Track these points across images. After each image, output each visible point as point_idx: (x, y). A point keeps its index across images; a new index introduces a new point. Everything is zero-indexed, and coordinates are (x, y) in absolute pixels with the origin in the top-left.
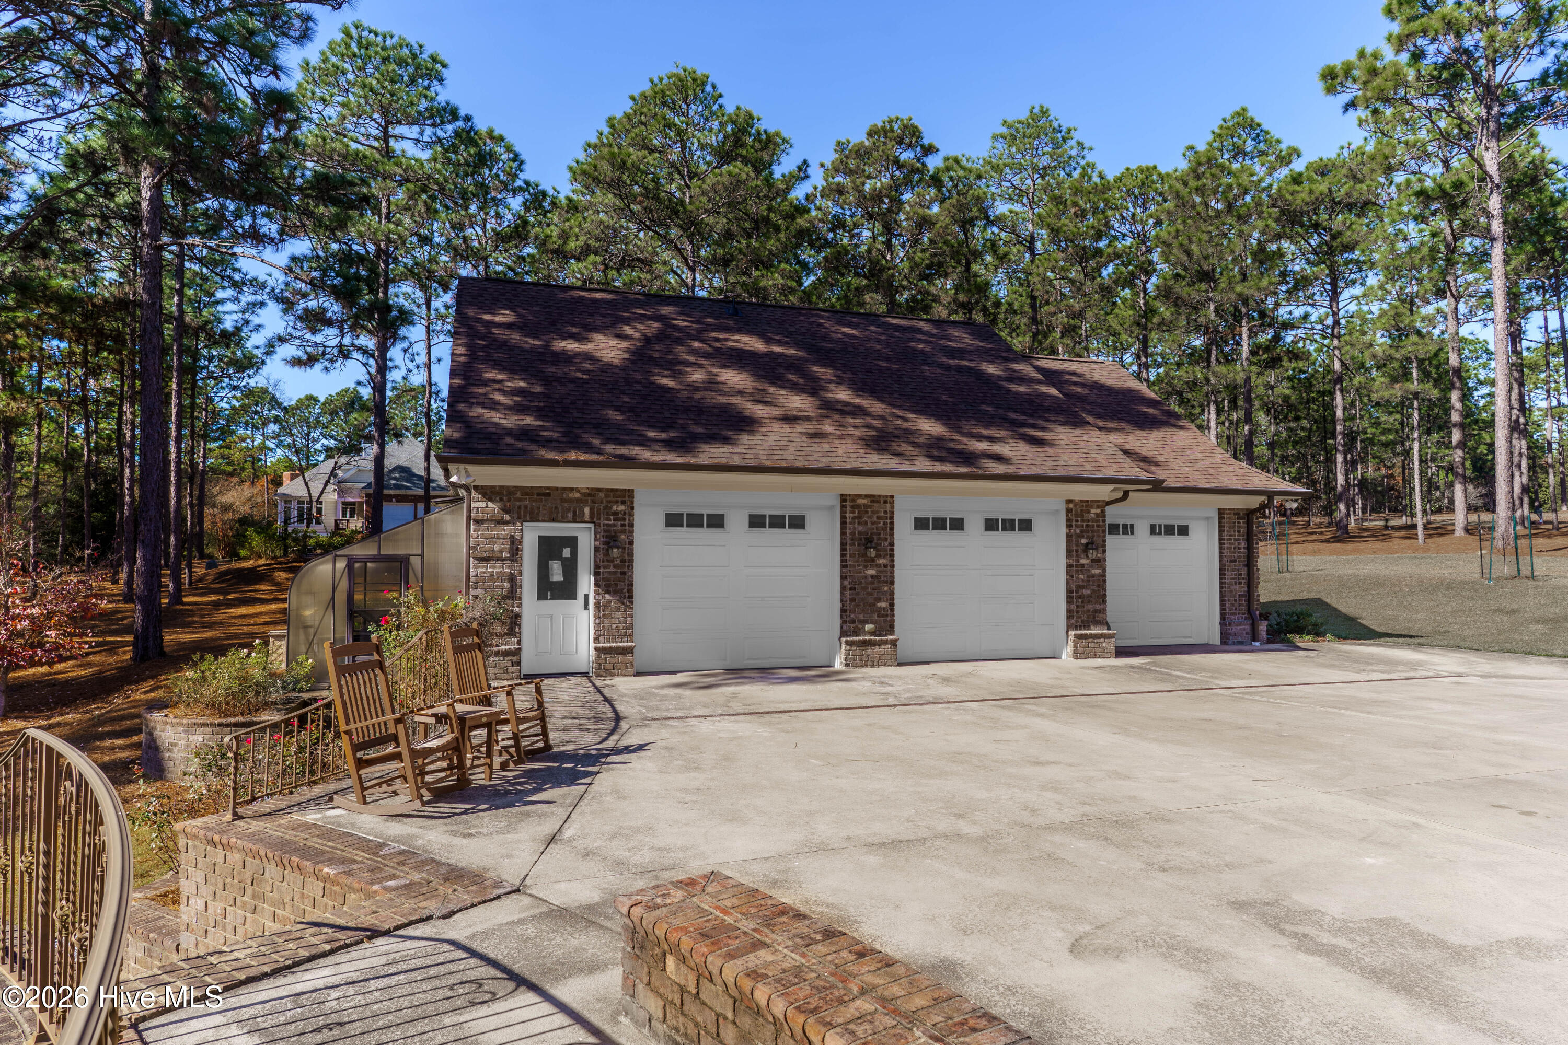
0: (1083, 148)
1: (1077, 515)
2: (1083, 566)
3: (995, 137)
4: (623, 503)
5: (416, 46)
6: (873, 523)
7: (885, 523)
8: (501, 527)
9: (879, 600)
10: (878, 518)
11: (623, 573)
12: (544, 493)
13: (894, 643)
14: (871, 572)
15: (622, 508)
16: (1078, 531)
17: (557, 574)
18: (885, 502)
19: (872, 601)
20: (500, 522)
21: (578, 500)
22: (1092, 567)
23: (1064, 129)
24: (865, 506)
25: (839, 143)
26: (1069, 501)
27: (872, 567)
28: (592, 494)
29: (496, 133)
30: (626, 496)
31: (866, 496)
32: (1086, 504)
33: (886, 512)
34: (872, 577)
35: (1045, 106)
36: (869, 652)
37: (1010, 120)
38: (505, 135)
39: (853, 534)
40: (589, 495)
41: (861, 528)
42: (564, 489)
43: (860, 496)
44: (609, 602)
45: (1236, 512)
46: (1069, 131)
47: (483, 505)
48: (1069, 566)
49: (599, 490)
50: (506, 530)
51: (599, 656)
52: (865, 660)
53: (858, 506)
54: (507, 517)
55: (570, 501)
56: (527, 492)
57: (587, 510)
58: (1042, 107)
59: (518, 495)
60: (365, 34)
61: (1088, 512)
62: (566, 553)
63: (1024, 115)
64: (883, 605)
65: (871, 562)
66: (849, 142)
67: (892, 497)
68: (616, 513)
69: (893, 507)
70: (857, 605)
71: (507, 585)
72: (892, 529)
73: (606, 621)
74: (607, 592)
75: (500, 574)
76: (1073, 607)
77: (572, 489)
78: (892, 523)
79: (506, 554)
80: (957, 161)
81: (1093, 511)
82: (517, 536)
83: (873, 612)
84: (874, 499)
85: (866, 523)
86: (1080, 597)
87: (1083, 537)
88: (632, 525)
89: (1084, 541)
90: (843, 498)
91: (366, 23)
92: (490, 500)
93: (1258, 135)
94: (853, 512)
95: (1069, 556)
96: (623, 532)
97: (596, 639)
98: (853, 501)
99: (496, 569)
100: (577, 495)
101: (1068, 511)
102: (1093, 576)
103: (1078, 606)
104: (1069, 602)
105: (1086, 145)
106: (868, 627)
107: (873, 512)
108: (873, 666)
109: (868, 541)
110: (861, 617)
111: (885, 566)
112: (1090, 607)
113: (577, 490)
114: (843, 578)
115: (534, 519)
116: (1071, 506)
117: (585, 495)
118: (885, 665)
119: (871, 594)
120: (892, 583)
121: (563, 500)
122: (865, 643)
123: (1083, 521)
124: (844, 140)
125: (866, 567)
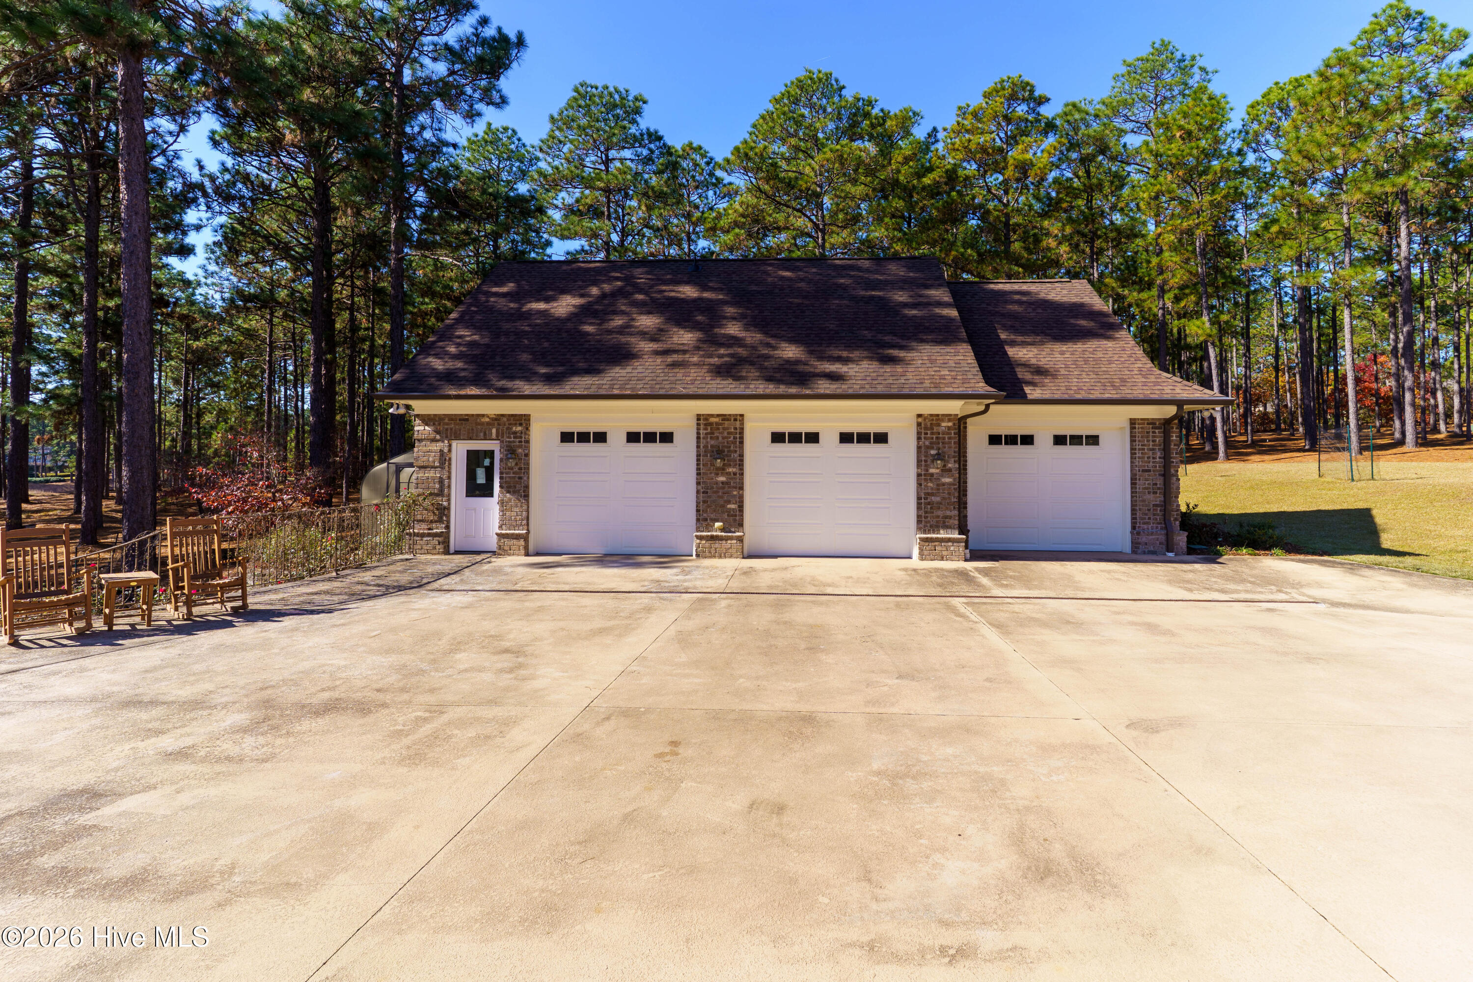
0: (1207, 73)
1: (926, 428)
2: (932, 475)
3: (1116, 78)
4: (521, 425)
5: (624, 92)
6: (723, 438)
7: (735, 438)
8: (434, 444)
9: (729, 502)
10: (729, 433)
11: (520, 478)
12: (464, 419)
13: (740, 539)
14: (722, 479)
15: (519, 428)
16: (927, 443)
17: (481, 479)
18: (735, 420)
19: (722, 503)
20: (434, 440)
21: (488, 423)
22: (942, 476)
23: (1188, 58)
24: (717, 424)
25: (960, 108)
26: (919, 416)
27: (722, 475)
28: (498, 419)
29: (694, 145)
30: (524, 420)
31: (718, 415)
32: (937, 419)
33: (735, 429)
34: (723, 483)
35: (1166, 39)
36: (717, 545)
37: (1130, 60)
38: (703, 145)
39: (705, 447)
40: (496, 419)
41: (713, 442)
42: (478, 415)
43: (712, 416)
44: (510, 500)
45: (1152, 422)
46: (1193, 58)
47: (422, 428)
48: (919, 475)
49: (503, 415)
50: (438, 446)
51: (499, 540)
52: (713, 552)
53: (711, 424)
54: (438, 437)
55: (482, 424)
56: (452, 418)
57: (494, 431)
58: (1163, 41)
59: (446, 421)
60: (589, 89)
61: (939, 425)
62: (487, 462)
63: (1145, 51)
64: (732, 506)
65: (721, 470)
66: (968, 106)
67: (742, 416)
68: (515, 433)
69: (743, 424)
70: (709, 506)
71: (437, 486)
72: (742, 443)
73: (508, 513)
74: (508, 492)
75: (433, 478)
76: (922, 513)
77: (483, 416)
78: (742, 438)
79: (437, 464)
80: (1074, 106)
81: (944, 424)
82: (446, 450)
83: (723, 512)
84: (725, 417)
85: (717, 438)
86: (929, 503)
87: (932, 448)
88: (528, 442)
89: (933, 452)
90: (699, 418)
91: (588, 82)
92: (427, 425)
93: (1421, 24)
94: (706, 429)
95: (919, 465)
96: (520, 447)
97: (500, 527)
98: (706, 419)
99: (431, 474)
100: (487, 420)
101: (919, 424)
102: (944, 484)
103: (926, 512)
104: (919, 508)
105: (1209, 69)
106: (718, 525)
107: (724, 429)
108: (720, 557)
109: (719, 452)
110: (713, 516)
111: (735, 474)
112: (940, 513)
113: (488, 416)
114: (698, 483)
115: (457, 438)
116: (920, 420)
117: (492, 419)
118: (731, 557)
119: (722, 497)
120: (742, 488)
121: (477, 424)
122: (712, 538)
123: (932, 433)
124: (964, 105)
125: (717, 474)
